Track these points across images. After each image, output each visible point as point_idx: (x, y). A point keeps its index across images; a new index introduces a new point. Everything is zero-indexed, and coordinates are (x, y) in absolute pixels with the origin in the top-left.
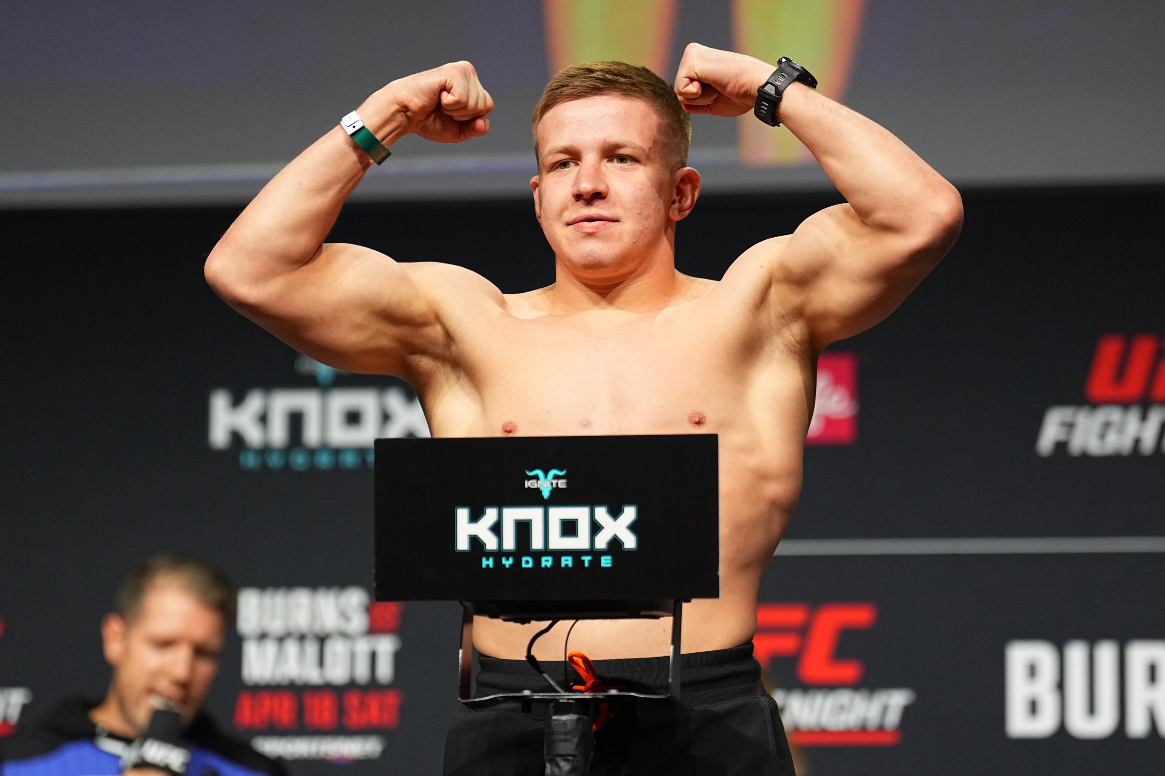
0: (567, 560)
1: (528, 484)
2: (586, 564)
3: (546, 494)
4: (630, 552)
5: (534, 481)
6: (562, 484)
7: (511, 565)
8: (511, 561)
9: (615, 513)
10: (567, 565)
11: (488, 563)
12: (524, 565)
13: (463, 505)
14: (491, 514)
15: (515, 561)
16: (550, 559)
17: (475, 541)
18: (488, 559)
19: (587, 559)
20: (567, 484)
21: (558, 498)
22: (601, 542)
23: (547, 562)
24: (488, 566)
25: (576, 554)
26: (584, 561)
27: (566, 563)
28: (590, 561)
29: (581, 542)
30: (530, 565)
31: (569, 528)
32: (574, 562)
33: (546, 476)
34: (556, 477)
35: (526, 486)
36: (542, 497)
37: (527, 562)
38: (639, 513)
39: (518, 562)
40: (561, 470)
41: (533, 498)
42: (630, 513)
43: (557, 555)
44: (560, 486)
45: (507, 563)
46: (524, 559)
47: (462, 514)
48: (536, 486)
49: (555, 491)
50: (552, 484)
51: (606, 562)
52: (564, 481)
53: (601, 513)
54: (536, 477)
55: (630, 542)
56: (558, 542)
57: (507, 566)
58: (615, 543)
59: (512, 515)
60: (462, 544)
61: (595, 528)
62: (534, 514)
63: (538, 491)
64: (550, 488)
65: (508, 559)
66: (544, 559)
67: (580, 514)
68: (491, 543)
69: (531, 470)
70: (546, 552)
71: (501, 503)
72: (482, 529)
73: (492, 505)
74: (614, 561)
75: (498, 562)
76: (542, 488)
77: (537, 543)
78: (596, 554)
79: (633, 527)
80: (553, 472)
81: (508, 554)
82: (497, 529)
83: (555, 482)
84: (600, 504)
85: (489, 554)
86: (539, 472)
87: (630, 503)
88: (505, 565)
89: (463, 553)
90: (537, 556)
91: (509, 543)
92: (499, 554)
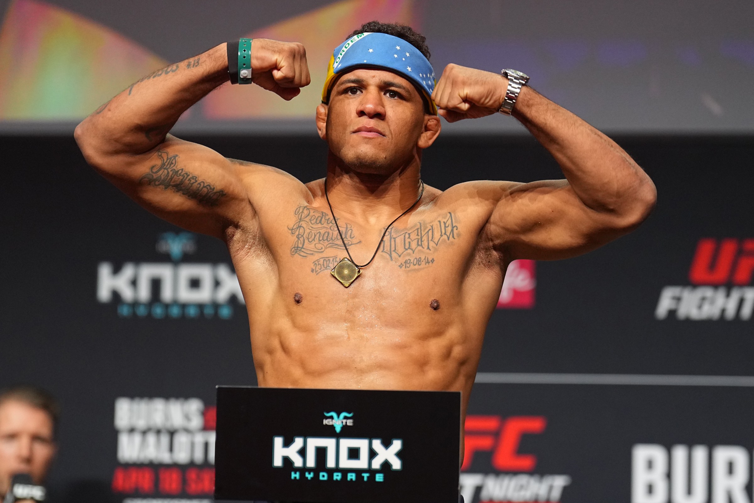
0: (352, 476)
1: (326, 422)
2: (365, 479)
3: (338, 429)
4: (396, 471)
5: (330, 420)
6: (350, 423)
7: (312, 478)
8: (312, 475)
9: (387, 444)
10: (351, 479)
11: (295, 476)
12: (321, 478)
13: (279, 435)
14: (299, 442)
15: (314, 475)
16: (340, 474)
17: (287, 460)
18: (295, 473)
19: (366, 476)
20: (354, 422)
21: (347, 432)
22: (376, 464)
23: (337, 476)
24: (295, 478)
25: (358, 472)
26: (363, 477)
27: (351, 477)
28: (368, 477)
29: (362, 463)
30: (326, 478)
31: (354, 454)
32: (357, 477)
33: (338, 417)
34: (345, 418)
35: (324, 423)
36: (335, 431)
37: (323, 476)
38: (404, 445)
39: (317, 476)
40: (349, 413)
41: (329, 432)
42: (397, 445)
43: (345, 472)
44: (348, 424)
45: (309, 476)
46: (321, 474)
47: (278, 441)
48: (331, 423)
49: (345, 428)
50: (342, 422)
51: (379, 478)
52: (351, 421)
53: (377, 444)
54: (332, 417)
55: (396, 464)
56: (346, 463)
57: (309, 478)
58: (386, 465)
59: (313, 443)
60: (278, 462)
61: (372, 454)
62: (329, 443)
63: (332, 427)
64: (341, 425)
65: (310, 474)
66: (335, 474)
67: (362, 444)
68: (298, 462)
69: (328, 412)
70: (337, 469)
71: (306, 435)
72: (292, 452)
73: (299, 435)
74: (385, 478)
75: (302, 475)
76: (335, 425)
77: (331, 463)
78: (372, 472)
79: (399, 455)
80: (343, 414)
81: (310, 470)
82: (302, 452)
83: (344, 421)
84: (376, 437)
85: (296, 470)
86: (333, 414)
87: (397, 438)
88: (307, 478)
89: (278, 468)
90: (331, 472)
91: (311, 462)
92: (303, 470)
